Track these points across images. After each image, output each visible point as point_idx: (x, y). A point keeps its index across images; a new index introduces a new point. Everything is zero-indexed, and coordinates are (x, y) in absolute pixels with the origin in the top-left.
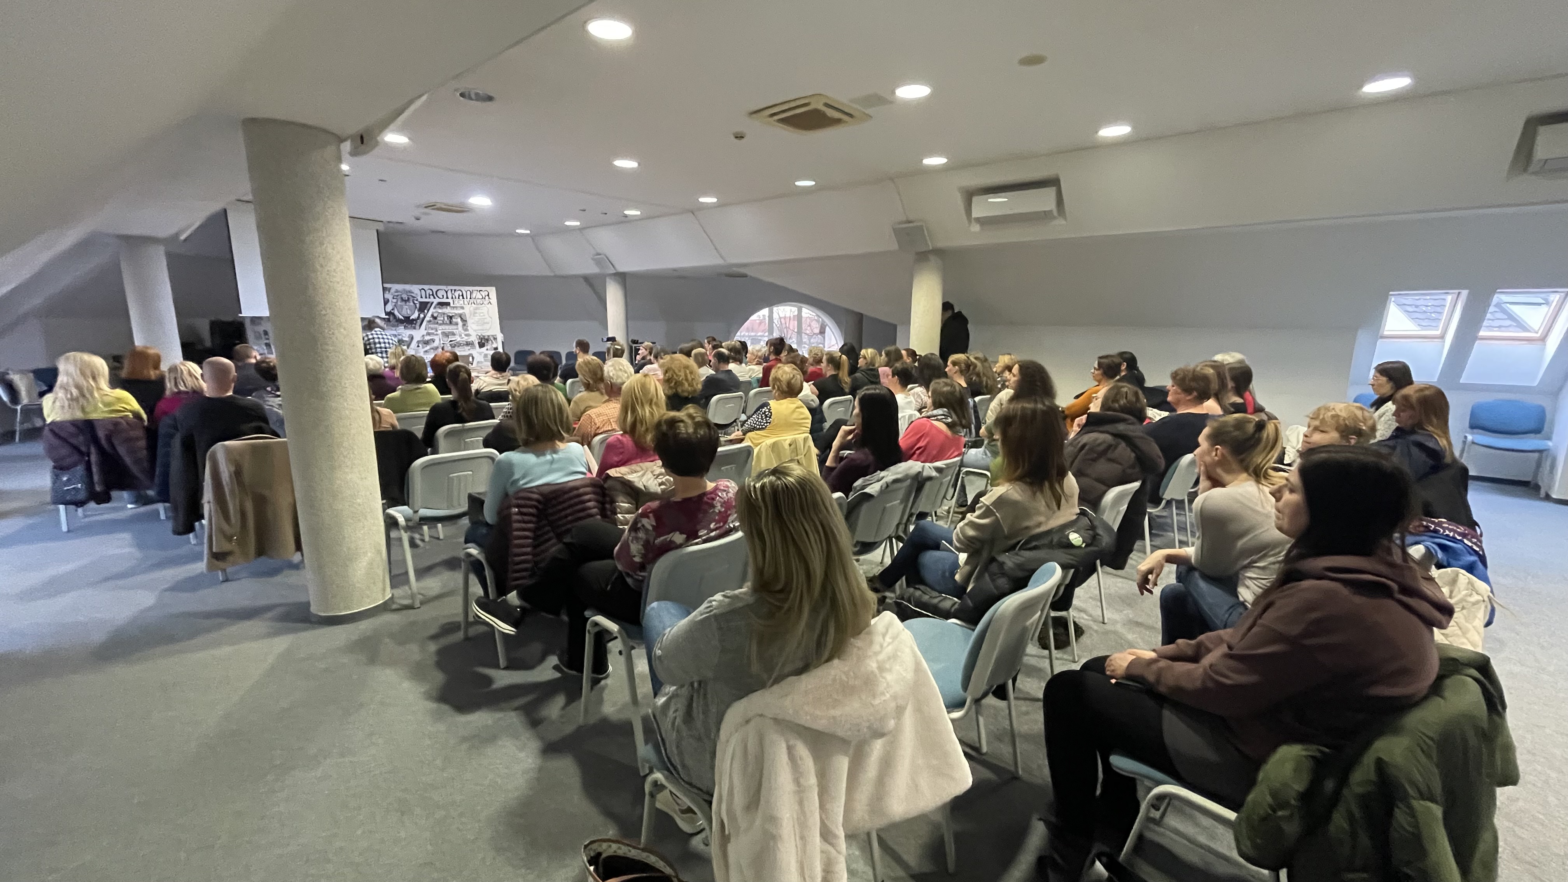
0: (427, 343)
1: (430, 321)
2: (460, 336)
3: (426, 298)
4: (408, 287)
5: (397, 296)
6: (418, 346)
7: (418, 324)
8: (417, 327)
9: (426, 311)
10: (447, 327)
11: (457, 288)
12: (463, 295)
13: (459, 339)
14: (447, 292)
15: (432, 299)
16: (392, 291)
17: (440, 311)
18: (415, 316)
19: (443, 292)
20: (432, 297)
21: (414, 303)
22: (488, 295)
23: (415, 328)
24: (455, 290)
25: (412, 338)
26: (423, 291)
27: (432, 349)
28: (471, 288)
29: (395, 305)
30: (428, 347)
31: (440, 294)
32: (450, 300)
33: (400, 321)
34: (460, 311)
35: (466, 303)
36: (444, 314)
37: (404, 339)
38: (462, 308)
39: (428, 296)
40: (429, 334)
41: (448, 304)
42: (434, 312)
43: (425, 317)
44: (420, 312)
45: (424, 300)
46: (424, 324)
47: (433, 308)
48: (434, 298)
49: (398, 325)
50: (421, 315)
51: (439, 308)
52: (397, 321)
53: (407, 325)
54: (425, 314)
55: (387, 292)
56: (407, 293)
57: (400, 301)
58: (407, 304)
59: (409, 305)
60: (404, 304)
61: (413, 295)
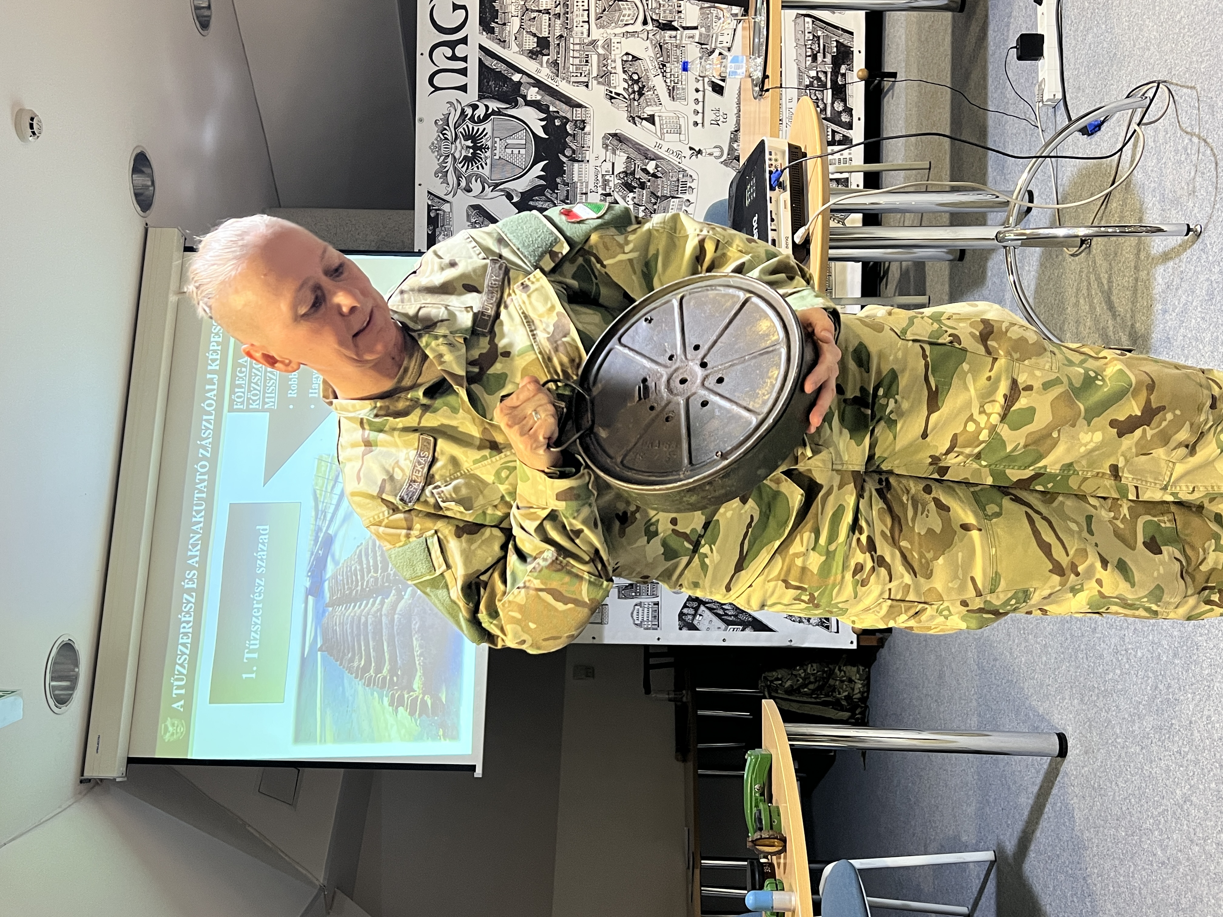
3: (463, 72)
4: (426, 135)
5: (459, 177)
6: (651, 119)
7: (564, 110)
8: (577, 115)
9: (516, 77)
15: (471, 51)
16: (440, 190)
17: (515, 24)
18: (534, 120)
20: (460, 51)
23: (581, 125)
25: (619, 139)
26: (439, 80)
30: (658, 83)
31: (449, 19)
33: (553, 174)
37: (620, 168)
39: (460, 65)
40: (605, 76)
42: (520, 46)
43: (539, 84)
44: (520, 100)
45: (473, 80)
46: (563, 87)
47: (504, 48)
48: (464, 41)
49: (567, 184)
50: (529, 98)
51: (504, 24)
52: (554, 187)
53: (568, 152)
54: (525, 79)
55: (446, 207)
56: (449, 138)
57: (478, 167)
58: (489, 144)
59: (493, 137)
60: (488, 154)
61: (454, 118)
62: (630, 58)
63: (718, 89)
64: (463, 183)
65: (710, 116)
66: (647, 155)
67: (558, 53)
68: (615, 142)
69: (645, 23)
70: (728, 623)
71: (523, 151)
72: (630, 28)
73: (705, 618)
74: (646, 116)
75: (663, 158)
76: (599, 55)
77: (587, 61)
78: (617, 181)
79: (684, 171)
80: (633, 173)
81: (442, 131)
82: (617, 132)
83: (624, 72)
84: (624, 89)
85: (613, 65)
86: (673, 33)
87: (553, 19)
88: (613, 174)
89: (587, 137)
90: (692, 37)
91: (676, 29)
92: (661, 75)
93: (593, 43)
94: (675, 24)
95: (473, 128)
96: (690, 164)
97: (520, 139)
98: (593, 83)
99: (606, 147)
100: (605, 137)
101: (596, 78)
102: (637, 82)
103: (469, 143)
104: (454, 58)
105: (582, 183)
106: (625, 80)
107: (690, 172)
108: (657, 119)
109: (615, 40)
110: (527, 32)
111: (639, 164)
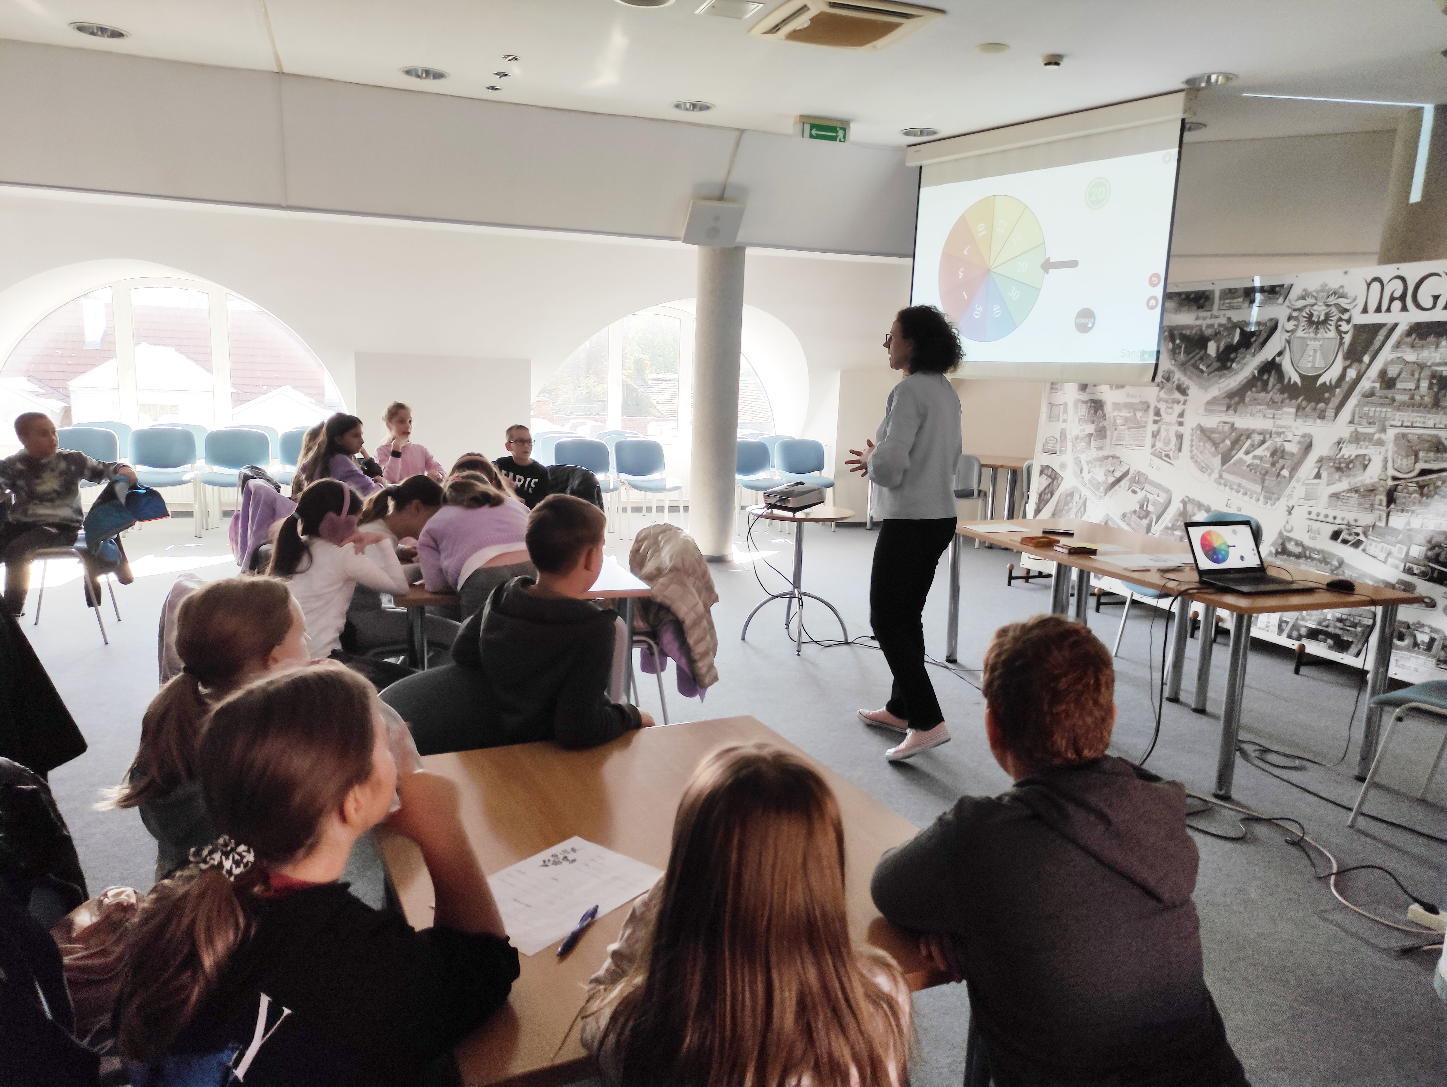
0: (1344, 468)
1: (1371, 394)
3: (1378, 310)
4: (1335, 278)
5: (1300, 310)
6: (1318, 476)
7: (1335, 402)
8: (1330, 413)
9: (1366, 359)
10: (1418, 417)
15: (1395, 316)
16: (1292, 295)
17: (1410, 356)
18: (1330, 376)
20: (1397, 305)
21: (1340, 332)
23: (1322, 416)
25: (1308, 447)
26: (1376, 286)
30: (1345, 484)
33: (1291, 391)
36: (1422, 367)
39: (1384, 306)
40: (1357, 438)
42: (1392, 362)
43: (1360, 377)
44: (1348, 362)
45: (1372, 318)
46: (1352, 401)
47: (1393, 347)
48: (1404, 308)
49: (1282, 402)
50: (1349, 370)
51: (1413, 347)
52: (1282, 391)
53: (1304, 404)
54: (1363, 367)
55: (1281, 300)
56: (1329, 299)
57: (1303, 326)
58: (1319, 336)
59: (1323, 338)
60: (1312, 335)
61: (1343, 303)
62: (1367, 462)
63: (1335, 536)
64: (1295, 314)
65: (1316, 525)
66: (1294, 470)
67: (1381, 397)
68: (1306, 444)
69: (1395, 479)
70: (1040, 495)
71: (1310, 365)
72: (1390, 464)
73: (1045, 481)
74: (1321, 472)
75: (1289, 482)
76: (1373, 434)
77: (1370, 423)
78: (1279, 444)
79: (1279, 499)
80: (1282, 457)
81: (1335, 293)
82: (1313, 447)
83: (1357, 456)
84: (1344, 455)
85: (1364, 447)
86: (1384, 503)
87: (1410, 393)
88: (1285, 441)
89: (1312, 420)
90: (1380, 519)
91: (1388, 506)
92: (1349, 488)
93: (1383, 430)
94: (1392, 506)
95: (1332, 320)
96: (1282, 505)
97: (1319, 363)
98: (1351, 428)
99: (1303, 436)
100: (1310, 436)
101: (1356, 431)
102: (1347, 467)
103: (1322, 318)
104: (1392, 299)
105: (1281, 414)
106: (1350, 457)
107: (1277, 503)
108: (1317, 481)
109: (1383, 449)
110: (1402, 369)
111: (1289, 463)
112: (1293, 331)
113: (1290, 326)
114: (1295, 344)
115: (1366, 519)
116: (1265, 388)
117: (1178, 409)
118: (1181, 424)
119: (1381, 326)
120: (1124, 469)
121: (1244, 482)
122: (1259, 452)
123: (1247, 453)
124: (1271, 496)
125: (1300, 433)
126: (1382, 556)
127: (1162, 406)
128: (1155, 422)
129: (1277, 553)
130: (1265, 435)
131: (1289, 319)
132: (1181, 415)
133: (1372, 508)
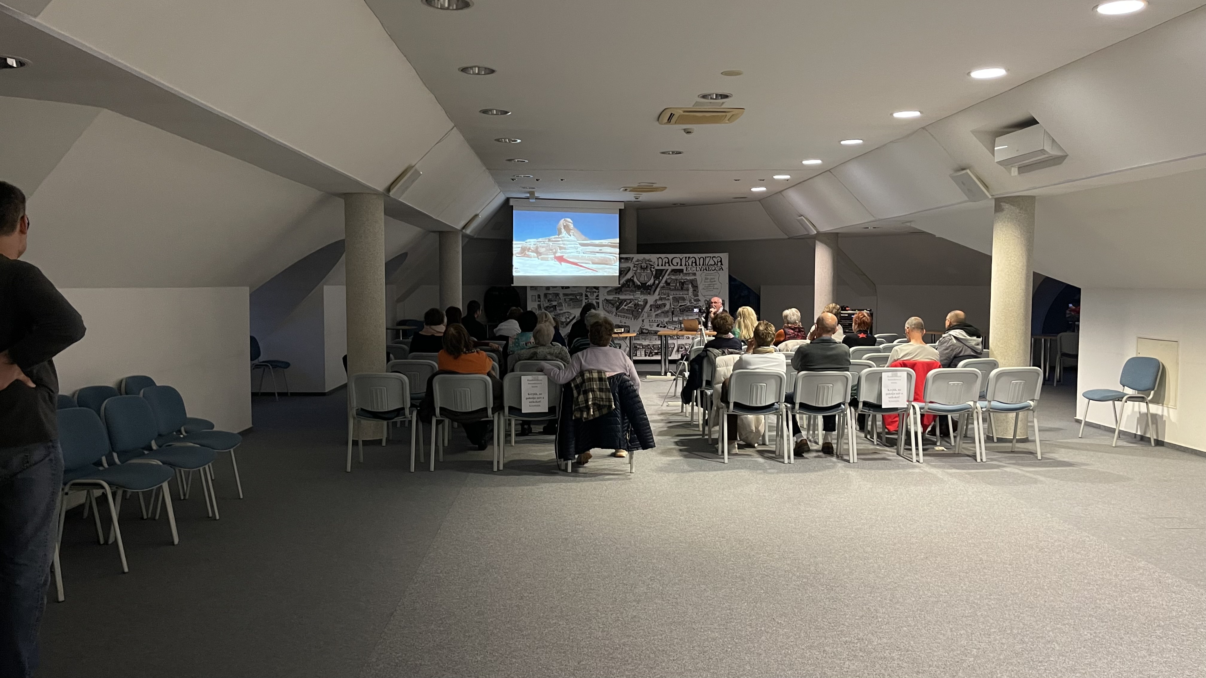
0: (658, 307)
1: (663, 287)
2: (690, 301)
3: (662, 265)
4: (647, 256)
5: (638, 265)
6: (651, 310)
7: (653, 290)
8: (652, 292)
9: (661, 278)
10: (678, 293)
11: (691, 255)
12: (696, 262)
13: (689, 304)
14: (681, 260)
15: (667, 267)
16: (634, 260)
17: (673, 277)
18: (651, 282)
19: (677, 258)
20: (667, 265)
21: (651, 271)
22: (721, 261)
23: (650, 294)
24: (689, 258)
25: (647, 303)
26: (660, 259)
27: (663, 312)
28: (704, 255)
29: (635, 273)
30: (659, 311)
31: (674, 262)
32: (684, 267)
33: (638, 288)
34: (693, 277)
35: (698, 269)
36: (677, 280)
37: (639, 303)
38: (695, 274)
39: (664, 264)
40: (661, 299)
41: (681, 271)
42: (668, 279)
43: (659, 283)
44: (655, 279)
45: (660, 268)
46: (658, 289)
47: (668, 275)
48: (669, 265)
50: (656, 281)
51: (673, 275)
52: (635, 287)
53: (643, 291)
54: (660, 280)
55: (630, 262)
57: (639, 269)
58: (645, 272)
59: (647, 273)
60: (643, 272)
61: (651, 263)
62: (665, 305)
63: (658, 326)
65: (651, 324)
66: (642, 310)
67: (666, 288)
68: (645, 302)
71: (643, 280)
75: (642, 313)
76: (666, 298)
77: (664, 295)
81: (648, 261)
84: (658, 304)
85: (663, 301)
88: (638, 301)
89: (646, 295)
93: (669, 296)
94: (673, 315)
95: (649, 267)
96: (640, 319)
97: (646, 279)
98: (659, 296)
99: (644, 299)
100: (647, 299)
102: (660, 307)
103: (645, 267)
104: (665, 263)
106: (660, 304)
109: (669, 301)
110: (671, 280)
111: (641, 308)
112: (636, 270)
113: (635, 269)
114: (638, 275)
115: (666, 320)
116: (629, 286)
117: (595, 294)
118: (598, 299)
119: (664, 269)
120: (573, 316)
121: (626, 315)
122: (629, 305)
123: (625, 306)
124: (636, 318)
125: (643, 299)
126: (673, 328)
127: (589, 294)
128: (586, 299)
129: (640, 334)
130: (631, 300)
131: (634, 267)
132: (598, 296)
133: (668, 317)
